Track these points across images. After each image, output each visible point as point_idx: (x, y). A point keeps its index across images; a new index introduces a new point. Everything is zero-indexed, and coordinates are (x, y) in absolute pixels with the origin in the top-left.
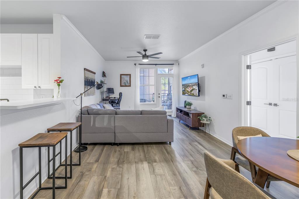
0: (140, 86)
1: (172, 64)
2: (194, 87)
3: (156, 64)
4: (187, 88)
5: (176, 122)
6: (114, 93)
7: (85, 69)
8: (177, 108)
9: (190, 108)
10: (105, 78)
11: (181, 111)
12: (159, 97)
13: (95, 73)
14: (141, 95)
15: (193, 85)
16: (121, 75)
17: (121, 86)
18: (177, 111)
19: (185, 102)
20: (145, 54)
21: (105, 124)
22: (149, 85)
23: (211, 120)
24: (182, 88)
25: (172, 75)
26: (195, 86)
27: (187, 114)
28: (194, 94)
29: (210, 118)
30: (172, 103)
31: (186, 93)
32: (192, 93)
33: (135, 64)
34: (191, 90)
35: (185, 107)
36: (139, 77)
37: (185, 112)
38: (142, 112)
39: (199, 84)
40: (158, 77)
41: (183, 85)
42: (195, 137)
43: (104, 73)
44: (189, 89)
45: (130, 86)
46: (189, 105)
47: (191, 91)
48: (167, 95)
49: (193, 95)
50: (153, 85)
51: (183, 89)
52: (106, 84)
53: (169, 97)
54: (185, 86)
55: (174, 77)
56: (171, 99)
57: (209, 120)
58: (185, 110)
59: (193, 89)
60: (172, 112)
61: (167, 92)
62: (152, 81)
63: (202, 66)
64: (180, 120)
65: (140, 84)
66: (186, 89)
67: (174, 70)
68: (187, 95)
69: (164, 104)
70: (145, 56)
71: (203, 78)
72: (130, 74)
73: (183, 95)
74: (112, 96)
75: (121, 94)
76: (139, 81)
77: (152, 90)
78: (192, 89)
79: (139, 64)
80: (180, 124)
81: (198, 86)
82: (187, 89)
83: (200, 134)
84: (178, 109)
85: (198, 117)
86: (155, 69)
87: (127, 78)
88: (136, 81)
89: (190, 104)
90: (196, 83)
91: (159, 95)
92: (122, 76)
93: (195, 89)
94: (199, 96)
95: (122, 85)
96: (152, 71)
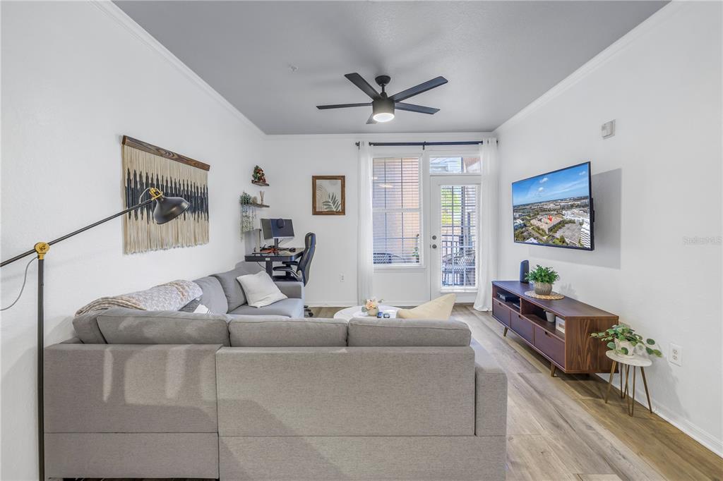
0: (373, 213)
1: (477, 143)
2: (568, 215)
3: (424, 144)
4: (535, 216)
5: (491, 330)
6: (293, 235)
7: (125, 140)
8: (495, 287)
9: (549, 292)
10: (263, 189)
11: (512, 299)
12: (435, 247)
13: (205, 167)
14: (376, 239)
15: (563, 208)
16: (315, 178)
17: (315, 213)
18: (497, 297)
19: (525, 266)
20: (384, 94)
21: (172, 390)
22: (402, 210)
23: (659, 354)
24: (515, 219)
25: (475, 179)
26: (576, 210)
27: (536, 312)
28: (567, 240)
29: (651, 342)
30: (476, 267)
31: (530, 236)
32: (558, 235)
33: (358, 144)
34: (555, 226)
35: (524, 282)
36: (371, 184)
37: (526, 302)
38: (352, 332)
39: (591, 200)
40: (432, 183)
41: (516, 209)
42: (590, 427)
43: (257, 171)
44: (545, 223)
45: (343, 212)
46: (547, 279)
47: (554, 229)
48: (457, 239)
49: (563, 244)
50: (415, 210)
51: (519, 221)
52: (268, 207)
53: (464, 246)
54: (526, 213)
55: (482, 182)
56: (470, 252)
57: (650, 351)
58: (530, 295)
59: (562, 224)
60: (476, 293)
61: (458, 231)
62: (412, 197)
63: (604, 128)
64: (506, 330)
65: (373, 207)
66: (529, 221)
67: (483, 162)
68: (535, 241)
69: (449, 267)
70: (382, 101)
71: (614, 177)
72: (344, 177)
73: (516, 241)
74: (285, 243)
75: (310, 238)
76: (371, 199)
77: (412, 224)
78: (556, 220)
79: (370, 144)
80: (504, 341)
81: (588, 209)
82: (534, 222)
83: (602, 406)
84: (498, 291)
85: (593, 335)
86: (421, 160)
87: (334, 188)
88: (363, 197)
89: (547, 277)
90: (580, 199)
91: (434, 242)
92: (318, 182)
93: (572, 222)
94: (592, 248)
95: (317, 210)
96: (411, 165)
